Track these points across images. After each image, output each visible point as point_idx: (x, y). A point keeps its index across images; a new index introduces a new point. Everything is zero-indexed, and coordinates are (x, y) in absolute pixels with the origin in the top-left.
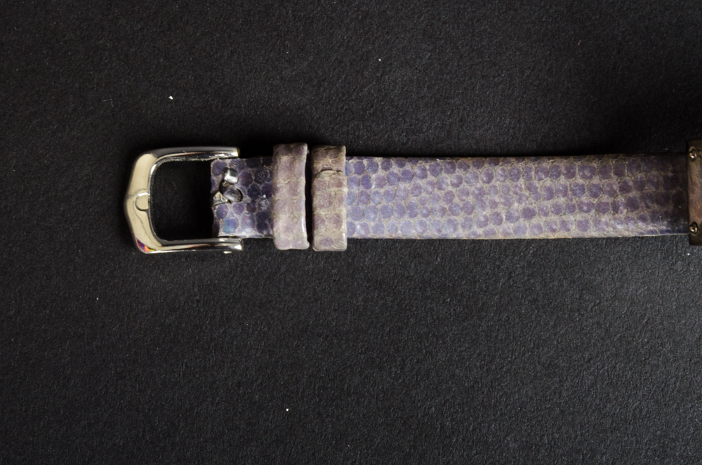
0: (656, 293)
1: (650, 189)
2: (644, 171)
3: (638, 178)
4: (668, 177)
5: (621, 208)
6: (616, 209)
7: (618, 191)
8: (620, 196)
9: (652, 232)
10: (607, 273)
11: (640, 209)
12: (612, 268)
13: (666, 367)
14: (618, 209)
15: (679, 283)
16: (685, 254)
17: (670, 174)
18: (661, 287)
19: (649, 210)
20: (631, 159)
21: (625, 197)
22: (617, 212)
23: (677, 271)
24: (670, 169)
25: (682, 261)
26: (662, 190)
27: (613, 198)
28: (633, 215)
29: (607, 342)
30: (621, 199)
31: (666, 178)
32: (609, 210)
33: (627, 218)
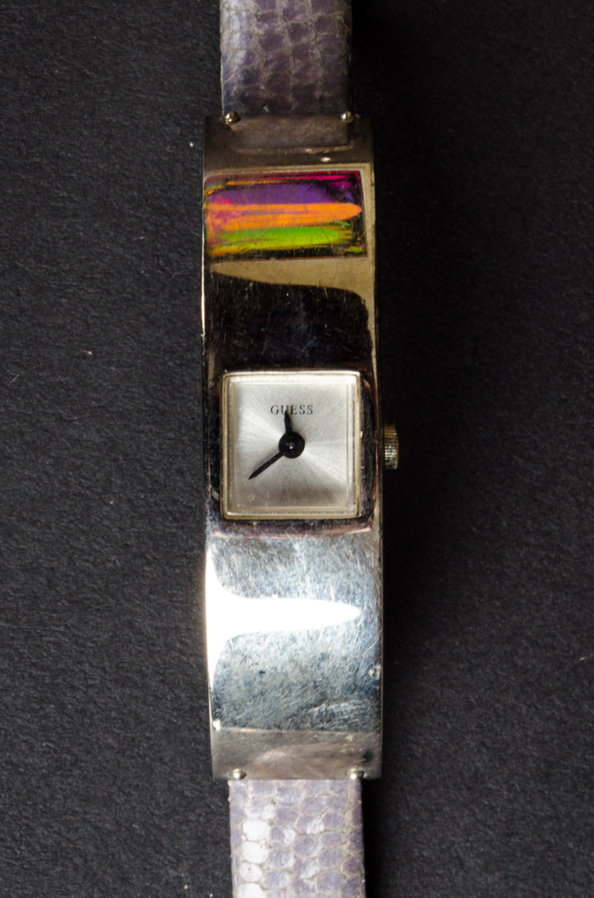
0: (131, 90)
1: (295, 67)
2: (324, 58)
3: (313, 49)
4: (315, 90)
5: (266, 25)
6: (263, 19)
7: (293, 22)
8: (285, 24)
9: (227, 73)
10: (163, 15)
11: (264, 54)
12: (170, 23)
13: (13, 101)
14: (264, 21)
15: (146, 128)
16: (192, 140)
17: (317, 94)
18: (140, 99)
19: (262, 66)
20: (344, 43)
21: (284, 32)
22: (259, 20)
23: (166, 125)
24: (327, 95)
25: (181, 134)
26: (293, 82)
27: (282, 14)
28: (254, 42)
29: (54, 10)
30: (280, 26)
31: (311, 88)
32: (264, 8)
33: (250, 35)
